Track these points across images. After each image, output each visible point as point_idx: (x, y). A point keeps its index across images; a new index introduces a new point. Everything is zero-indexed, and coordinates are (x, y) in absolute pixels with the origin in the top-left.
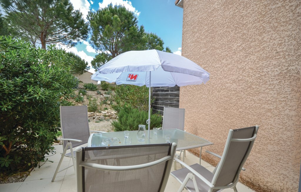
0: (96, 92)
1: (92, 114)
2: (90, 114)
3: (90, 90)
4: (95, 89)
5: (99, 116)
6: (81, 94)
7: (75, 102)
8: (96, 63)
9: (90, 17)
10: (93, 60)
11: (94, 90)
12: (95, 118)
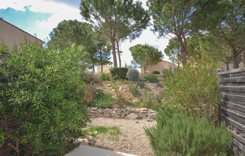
0: (156, 84)
1: (145, 110)
2: (143, 110)
3: (150, 82)
4: (156, 81)
5: (153, 114)
6: (139, 87)
7: (132, 95)
8: (170, 51)
9: (149, 3)
10: (166, 48)
11: (154, 82)
12: (148, 115)
